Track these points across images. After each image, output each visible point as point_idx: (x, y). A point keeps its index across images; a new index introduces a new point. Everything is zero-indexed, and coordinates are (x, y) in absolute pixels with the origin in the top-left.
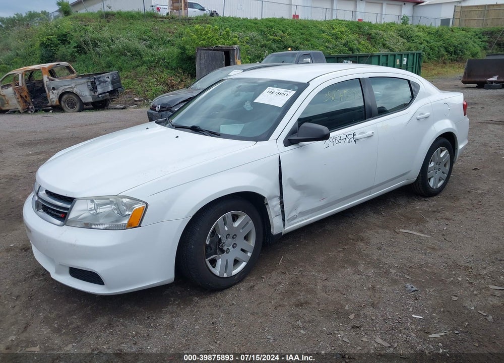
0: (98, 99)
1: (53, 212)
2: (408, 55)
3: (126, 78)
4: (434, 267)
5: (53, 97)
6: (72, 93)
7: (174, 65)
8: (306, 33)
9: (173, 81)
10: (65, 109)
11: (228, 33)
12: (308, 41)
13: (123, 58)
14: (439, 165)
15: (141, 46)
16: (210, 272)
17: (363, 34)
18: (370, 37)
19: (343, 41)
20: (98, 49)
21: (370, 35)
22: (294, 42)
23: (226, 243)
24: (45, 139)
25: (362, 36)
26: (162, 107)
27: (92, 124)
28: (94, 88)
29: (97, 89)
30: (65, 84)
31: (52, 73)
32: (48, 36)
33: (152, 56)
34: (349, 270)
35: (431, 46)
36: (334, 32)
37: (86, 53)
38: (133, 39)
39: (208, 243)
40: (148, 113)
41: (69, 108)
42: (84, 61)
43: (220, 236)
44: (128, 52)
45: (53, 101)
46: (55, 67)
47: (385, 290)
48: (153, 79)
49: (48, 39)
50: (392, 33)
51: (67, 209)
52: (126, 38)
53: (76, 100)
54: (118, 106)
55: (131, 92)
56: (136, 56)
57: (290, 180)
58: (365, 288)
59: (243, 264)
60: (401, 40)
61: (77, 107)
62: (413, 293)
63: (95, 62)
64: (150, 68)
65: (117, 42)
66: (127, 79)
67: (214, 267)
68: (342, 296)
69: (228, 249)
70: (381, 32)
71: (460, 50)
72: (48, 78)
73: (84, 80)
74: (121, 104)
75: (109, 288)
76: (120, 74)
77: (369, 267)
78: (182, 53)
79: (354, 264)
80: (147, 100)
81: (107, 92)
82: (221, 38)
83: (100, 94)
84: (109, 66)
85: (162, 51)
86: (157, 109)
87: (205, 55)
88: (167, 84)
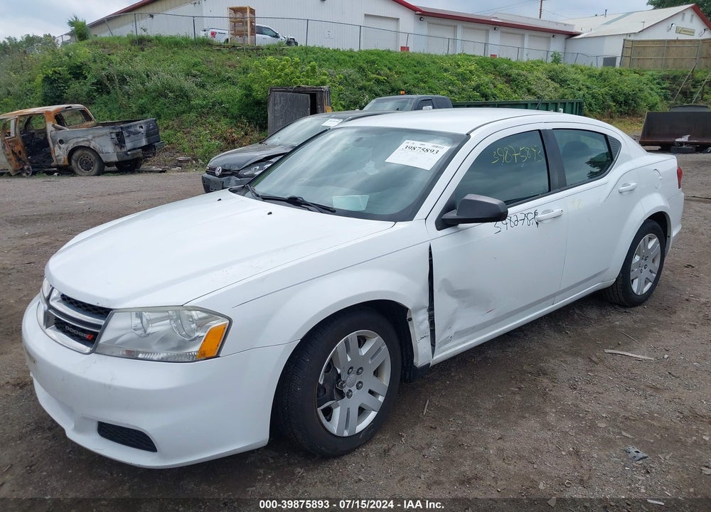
0: (126, 158)
1: (74, 331)
2: (565, 104)
3: (166, 128)
4: (663, 419)
5: (60, 153)
6: (88, 148)
7: (235, 111)
8: (421, 72)
9: (234, 134)
10: (77, 171)
11: (313, 69)
12: (425, 82)
13: (162, 100)
14: (646, 260)
15: (188, 84)
16: (322, 429)
17: (500, 74)
18: (509, 79)
19: (473, 83)
20: (126, 87)
21: (510, 76)
22: (406, 83)
23: (348, 381)
24: (49, 214)
25: (499, 78)
26: (224, 170)
27: (117, 193)
28: (120, 142)
29: (124, 143)
30: (77, 135)
31: (59, 119)
32: (55, 67)
33: (205, 98)
34: (533, 423)
35: (593, 93)
36: (460, 70)
37: (108, 93)
38: (178, 75)
39: (321, 383)
40: (203, 178)
41: (83, 170)
42: (106, 104)
43: (339, 371)
44: (170, 92)
45: (60, 160)
46: (65, 111)
47: (595, 455)
48: (205, 130)
49: (55, 72)
50: (539, 75)
51: (98, 327)
52: (168, 72)
53: (94, 158)
54: (154, 168)
55: (173, 148)
56: (183, 98)
57: (445, 282)
58: (564, 453)
59: (372, 415)
60: (553, 85)
61: (95, 169)
62: (641, 462)
63: (121, 106)
64: (201, 115)
65: (154, 78)
66: (167, 131)
67: (329, 420)
68: (530, 466)
69: (350, 390)
70: (524, 72)
71: (632, 100)
72: (53, 126)
73: (107, 130)
74: (159, 166)
75: (164, 457)
76: (158, 122)
77: (563, 417)
78: (247, 96)
79: (539, 412)
80: (196, 160)
81: (139, 148)
82: (303, 75)
83: (129, 151)
84: (143, 111)
85: (219, 92)
86: (218, 173)
87: (282, 99)
88: (225, 139)
